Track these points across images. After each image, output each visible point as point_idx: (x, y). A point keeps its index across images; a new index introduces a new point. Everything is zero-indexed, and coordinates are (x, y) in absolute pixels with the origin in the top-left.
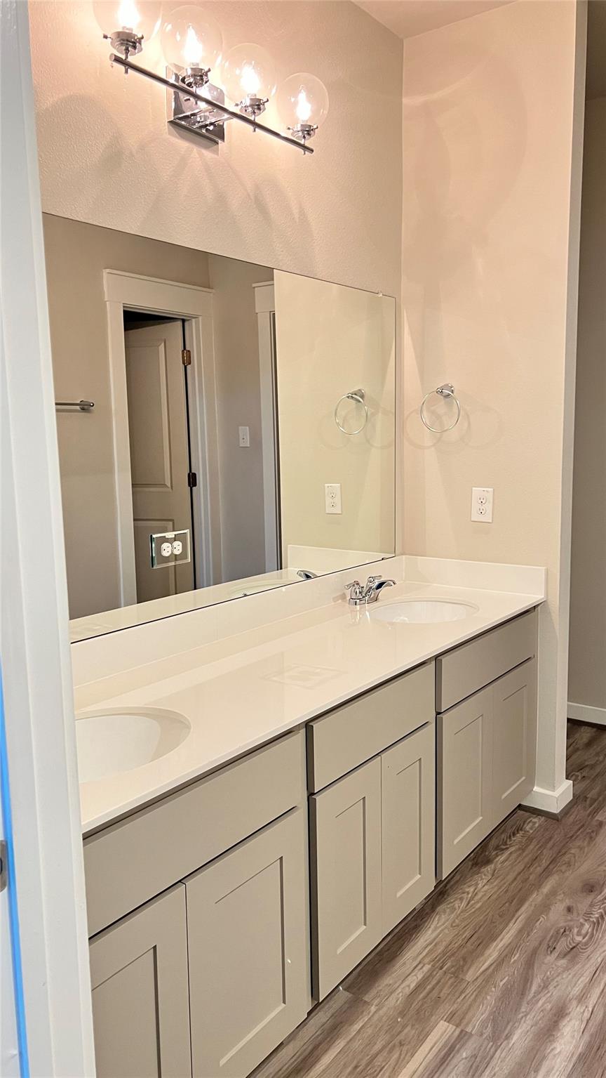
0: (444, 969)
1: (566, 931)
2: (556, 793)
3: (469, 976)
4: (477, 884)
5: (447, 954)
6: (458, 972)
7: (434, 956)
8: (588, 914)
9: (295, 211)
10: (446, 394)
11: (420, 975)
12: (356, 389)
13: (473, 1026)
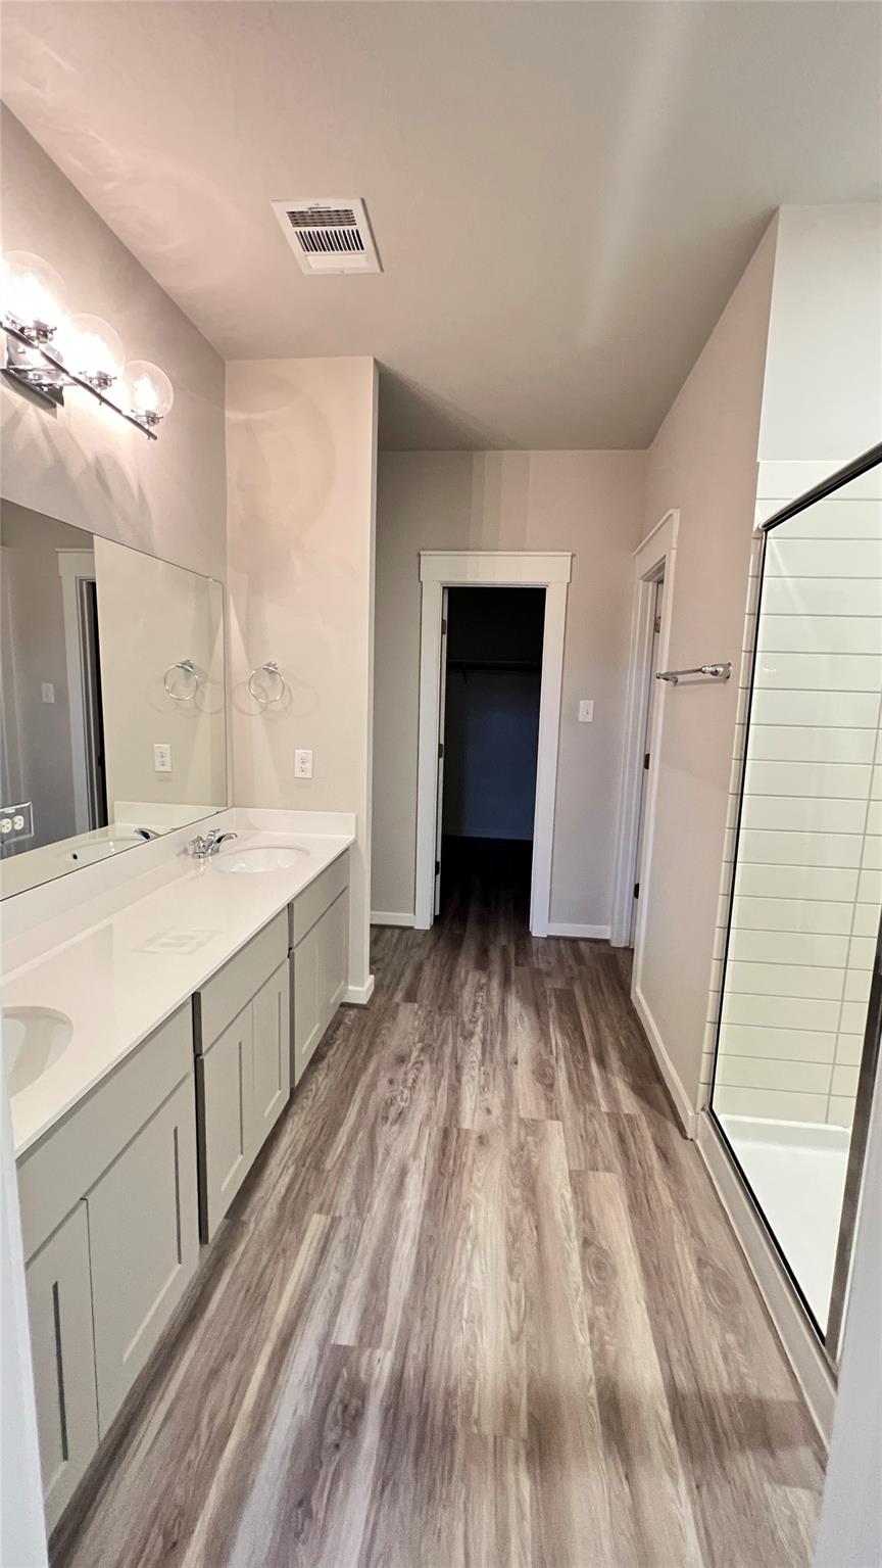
0: (307, 1165)
1: (391, 1102)
2: (365, 989)
3: (328, 1164)
4: (317, 1080)
5: (305, 1152)
6: (318, 1166)
7: (294, 1158)
8: (405, 1081)
9: (135, 491)
10: (271, 671)
11: (286, 1179)
12: (184, 660)
13: (341, 1211)
